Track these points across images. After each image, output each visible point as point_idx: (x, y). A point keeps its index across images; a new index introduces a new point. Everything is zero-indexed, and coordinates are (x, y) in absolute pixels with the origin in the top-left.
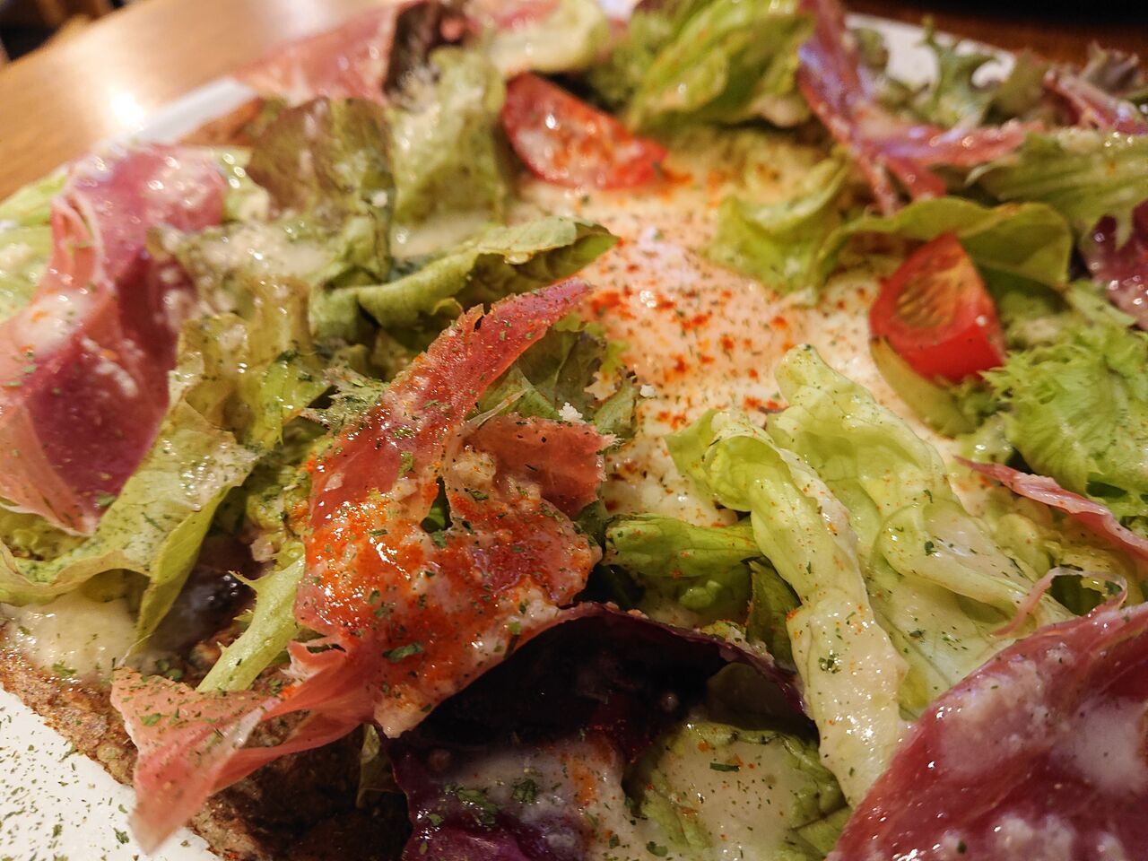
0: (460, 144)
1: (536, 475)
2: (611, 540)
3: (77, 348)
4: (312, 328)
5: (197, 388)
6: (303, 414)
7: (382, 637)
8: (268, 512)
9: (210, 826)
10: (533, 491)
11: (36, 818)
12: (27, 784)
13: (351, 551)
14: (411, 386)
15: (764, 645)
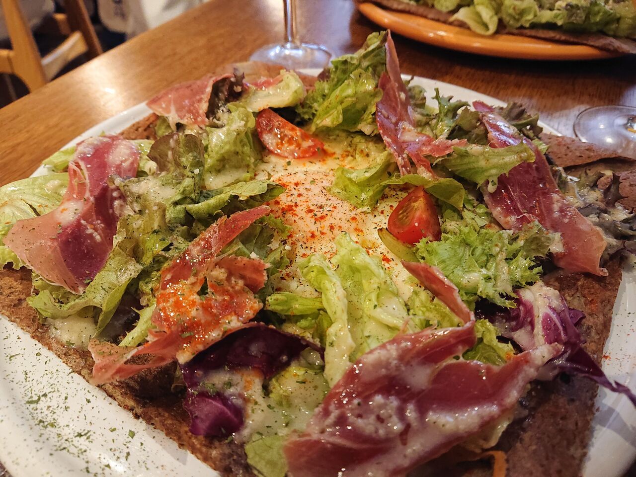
0: (235, 143)
1: (242, 277)
2: (268, 301)
3: (79, 224)
4: (167, 220)
5: (122, 242)
6: (160, 253)
7: (180, 329)
8: (146, 288)
9: (120, 397)
10: (241, 283)
11: (59, 394)
12: (56, 382)
13: (172, 300)
14: (199, 244)
15: (319, 340)
